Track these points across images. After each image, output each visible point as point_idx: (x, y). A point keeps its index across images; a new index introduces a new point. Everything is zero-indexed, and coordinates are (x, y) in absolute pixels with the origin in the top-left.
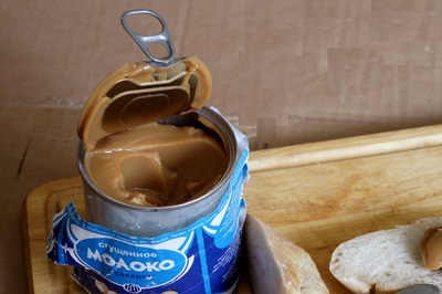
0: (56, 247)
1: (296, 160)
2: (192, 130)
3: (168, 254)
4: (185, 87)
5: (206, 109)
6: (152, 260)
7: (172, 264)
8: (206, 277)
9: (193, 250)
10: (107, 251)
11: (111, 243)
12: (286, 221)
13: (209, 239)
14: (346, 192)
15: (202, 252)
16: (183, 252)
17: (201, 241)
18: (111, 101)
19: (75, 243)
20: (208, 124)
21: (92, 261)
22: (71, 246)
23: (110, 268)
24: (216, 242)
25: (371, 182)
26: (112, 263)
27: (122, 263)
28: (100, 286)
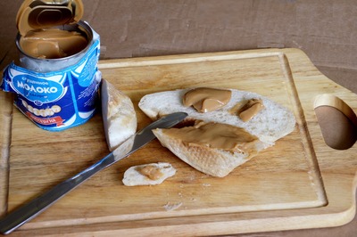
0: (4, 82)
1: (139, 64)
2: (75, 33)
3: (54, 84)
4: (70, 8)
5: (82, 22)
6: (47, 86)
7: (56, 90)
8: (75, 101)
9: (66, 83)
10: (26, 82)
11: (28, 77)
12: (127, 89)
13: (75, 80)
14: (160, 79)
15: (71, 86)
16: (61, 84)
17: (70, 79)
18: (32, 10)
19: (12, 78)
20: (82, 29)
21: (19, 89)
22: (10, 80)
23: (28, 91)
24: (79, 82)
25: (174, 75)
26: (28, 89)
27: (33, 88)
28: (24, 103)
